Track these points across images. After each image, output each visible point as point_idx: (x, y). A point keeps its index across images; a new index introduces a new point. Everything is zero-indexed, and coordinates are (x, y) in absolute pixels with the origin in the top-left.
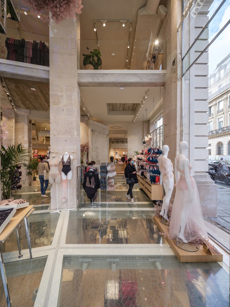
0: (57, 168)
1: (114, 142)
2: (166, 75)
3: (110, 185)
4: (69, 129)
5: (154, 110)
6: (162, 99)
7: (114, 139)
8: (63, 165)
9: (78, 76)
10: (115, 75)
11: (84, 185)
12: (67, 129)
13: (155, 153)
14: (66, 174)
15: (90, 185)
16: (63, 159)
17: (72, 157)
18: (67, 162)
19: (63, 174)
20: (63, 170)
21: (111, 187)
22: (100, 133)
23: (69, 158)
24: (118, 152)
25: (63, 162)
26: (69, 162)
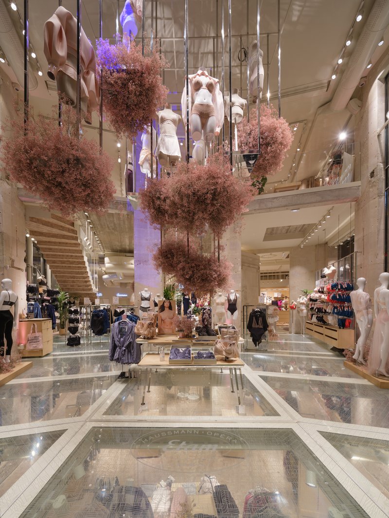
0: (224, 306)
2: (360, 187)
4: (233, 265)
5: (340, 226)
6: (353, 214)
8: (229, 304)
10: (288, 197)
11: (249, 327)
13: (344, 289)
14: (232, 314)
15: (258, 324)
16: (228, 297)
20: (229, 309)
22: (249, 266)
23: (236, 295)
25: (229, 300)
26: (235, 300)
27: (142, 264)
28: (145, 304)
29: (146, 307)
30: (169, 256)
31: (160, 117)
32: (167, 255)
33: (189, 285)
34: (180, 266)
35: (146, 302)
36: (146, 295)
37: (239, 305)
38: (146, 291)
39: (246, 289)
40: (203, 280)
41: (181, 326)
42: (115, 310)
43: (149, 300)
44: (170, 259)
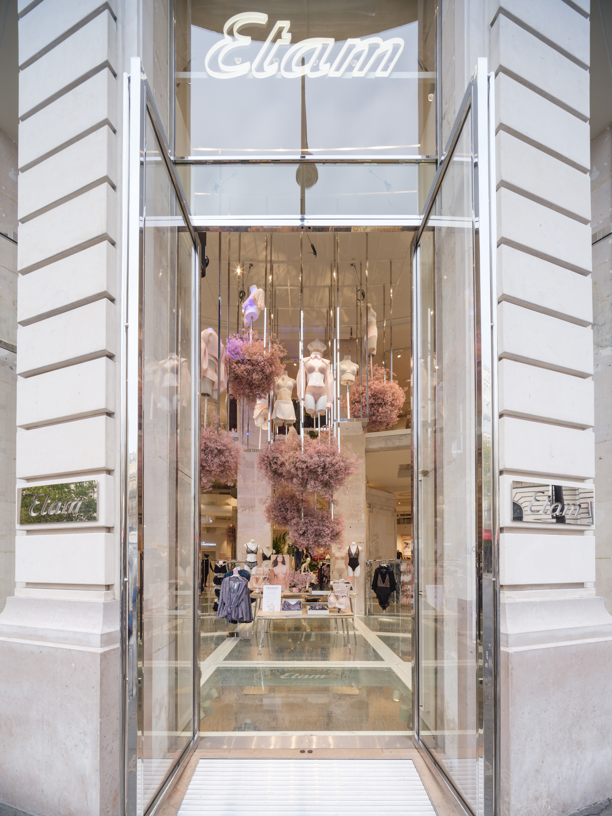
0: (344, 561)
1: (402, 521)
3: (405, 594)
4: (355, 512)
7: (401, 515)
8: (350, 559)
9: (366, 441)
11: (374, 586)
12: (353, 512)
14: (354, 570)
15: (384, 582)
16: (349, 550)
17: (360, 548)
18: (355, 554)
19: (350, 569)
20: (350, 564)
21: (407, 598)
22: (382, 509)
23: (358, 548)
24: (409, 542)
25: (350, 554)
26: (357, 554)
27: (247, 511)
28: (251, 558)
29: (252, 561)
30: (282, 509)
31: (276, 384)
32: (280, 509)
33: (303, 540)
34: (294, 521)
35: (254, 555)
36: (253, 548)
37: (362, 559)
38: (253, 542)
39: (378, 538)
40: (316, 535)
41: (295, 580)
42: (216, 565)
43: (256, 553)
44: (284, 512)
